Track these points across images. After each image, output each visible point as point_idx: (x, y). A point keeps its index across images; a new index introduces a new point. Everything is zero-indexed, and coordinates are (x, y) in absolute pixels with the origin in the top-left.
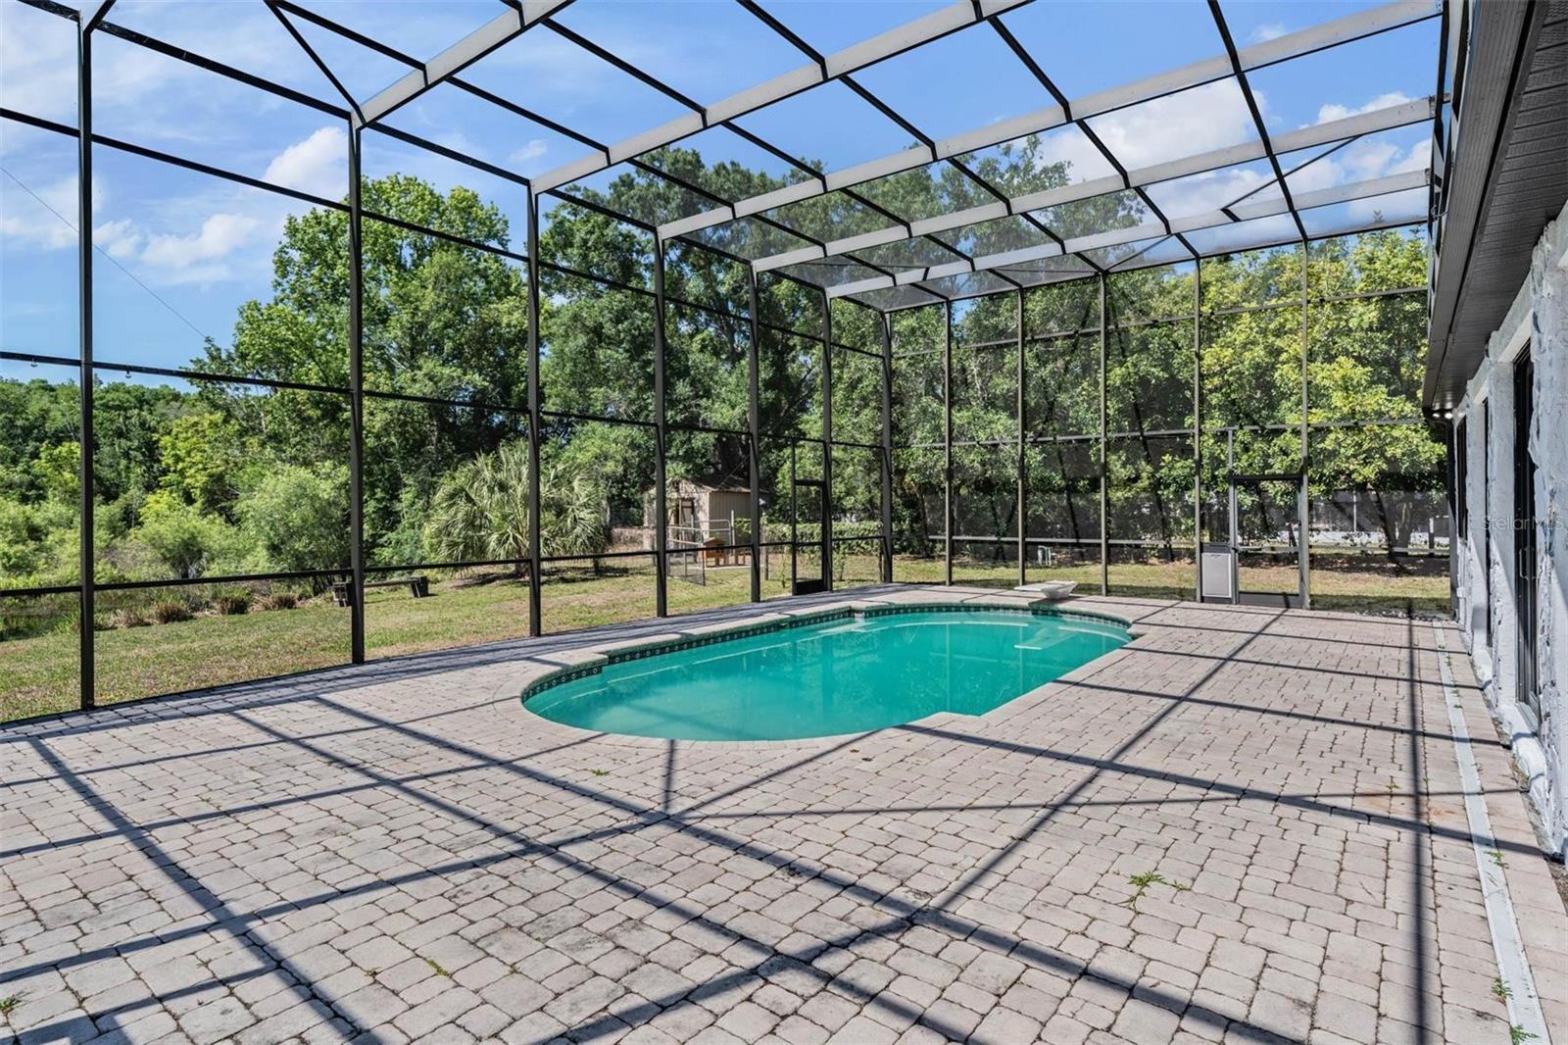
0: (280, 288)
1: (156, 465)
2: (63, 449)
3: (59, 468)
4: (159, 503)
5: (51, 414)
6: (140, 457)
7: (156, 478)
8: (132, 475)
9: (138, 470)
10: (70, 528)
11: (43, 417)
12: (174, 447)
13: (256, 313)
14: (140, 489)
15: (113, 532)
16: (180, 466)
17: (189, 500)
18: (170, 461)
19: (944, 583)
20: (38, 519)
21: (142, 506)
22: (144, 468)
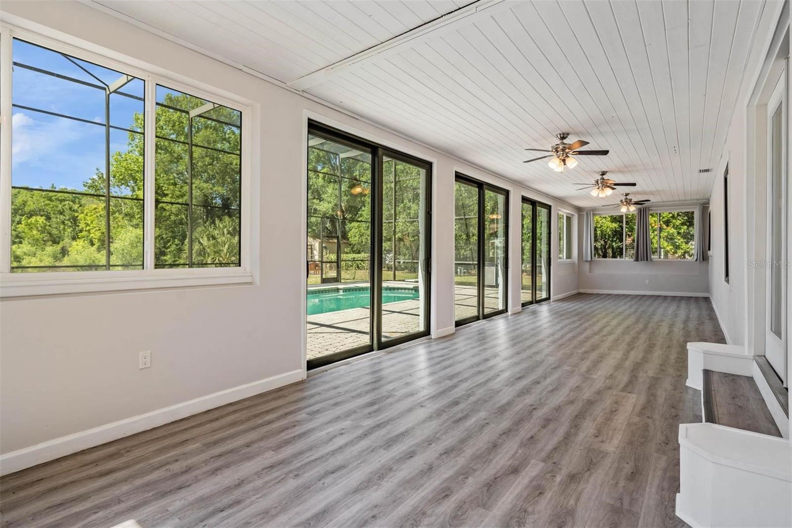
0: (131, 146)
1: (77, 228)
2: (33, 219)
3: (31, 229)
4: (78, 245)
5: (28, 203)
6: (70, 224)
7: (77, 234)
8: (66, 233)
9: (69, 230)
10: (34, 257)
11: (24, 204)
12: (85, 219)
13: (119, 157)
14: (69, 239)
15: (55, 259)
16: (88, 228)
17: (92, 244)
18: (84, 226)
19: (392, 280)
20: (19, 252)
21: (70, 247)
22: (71, 229)
